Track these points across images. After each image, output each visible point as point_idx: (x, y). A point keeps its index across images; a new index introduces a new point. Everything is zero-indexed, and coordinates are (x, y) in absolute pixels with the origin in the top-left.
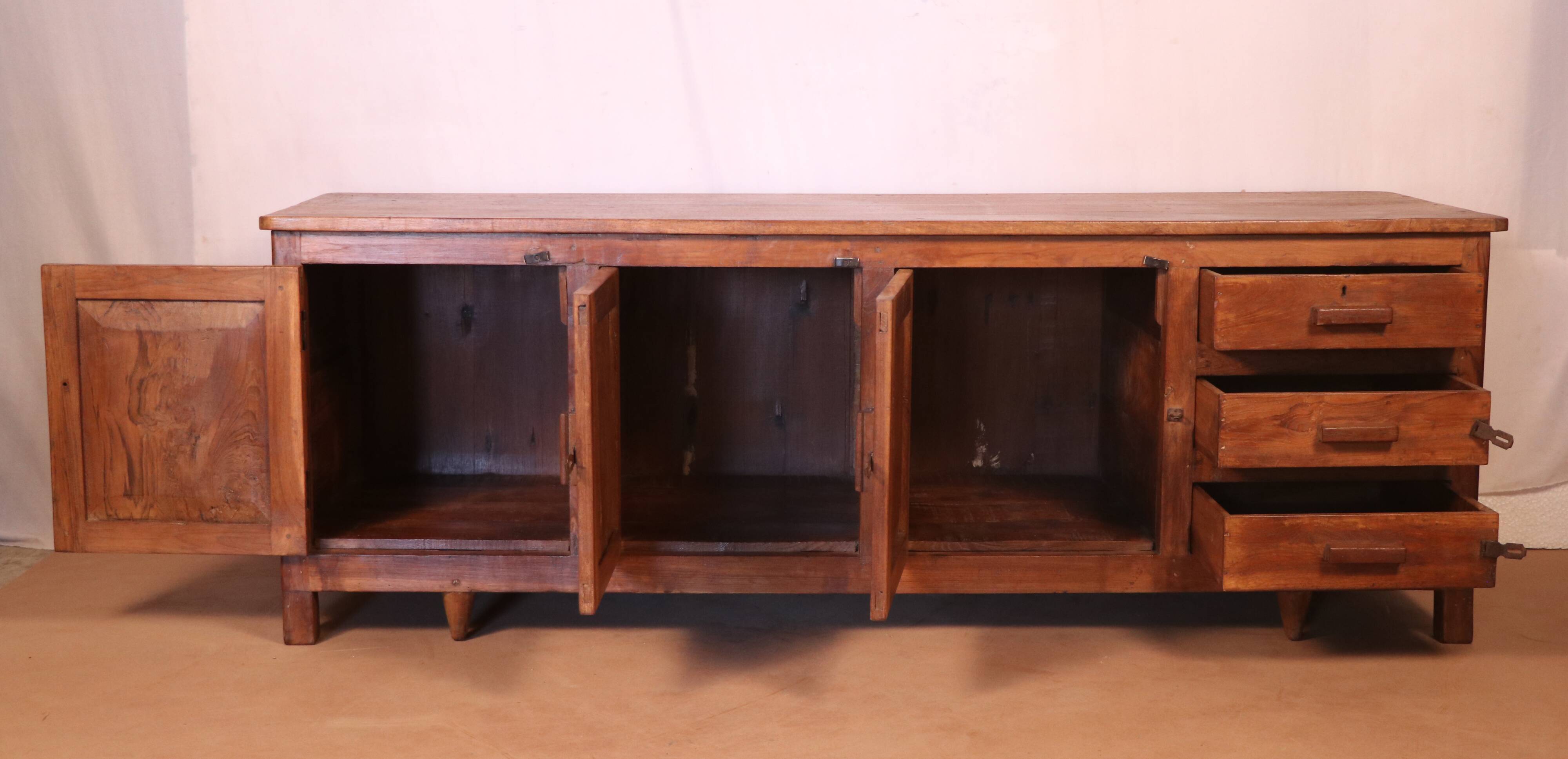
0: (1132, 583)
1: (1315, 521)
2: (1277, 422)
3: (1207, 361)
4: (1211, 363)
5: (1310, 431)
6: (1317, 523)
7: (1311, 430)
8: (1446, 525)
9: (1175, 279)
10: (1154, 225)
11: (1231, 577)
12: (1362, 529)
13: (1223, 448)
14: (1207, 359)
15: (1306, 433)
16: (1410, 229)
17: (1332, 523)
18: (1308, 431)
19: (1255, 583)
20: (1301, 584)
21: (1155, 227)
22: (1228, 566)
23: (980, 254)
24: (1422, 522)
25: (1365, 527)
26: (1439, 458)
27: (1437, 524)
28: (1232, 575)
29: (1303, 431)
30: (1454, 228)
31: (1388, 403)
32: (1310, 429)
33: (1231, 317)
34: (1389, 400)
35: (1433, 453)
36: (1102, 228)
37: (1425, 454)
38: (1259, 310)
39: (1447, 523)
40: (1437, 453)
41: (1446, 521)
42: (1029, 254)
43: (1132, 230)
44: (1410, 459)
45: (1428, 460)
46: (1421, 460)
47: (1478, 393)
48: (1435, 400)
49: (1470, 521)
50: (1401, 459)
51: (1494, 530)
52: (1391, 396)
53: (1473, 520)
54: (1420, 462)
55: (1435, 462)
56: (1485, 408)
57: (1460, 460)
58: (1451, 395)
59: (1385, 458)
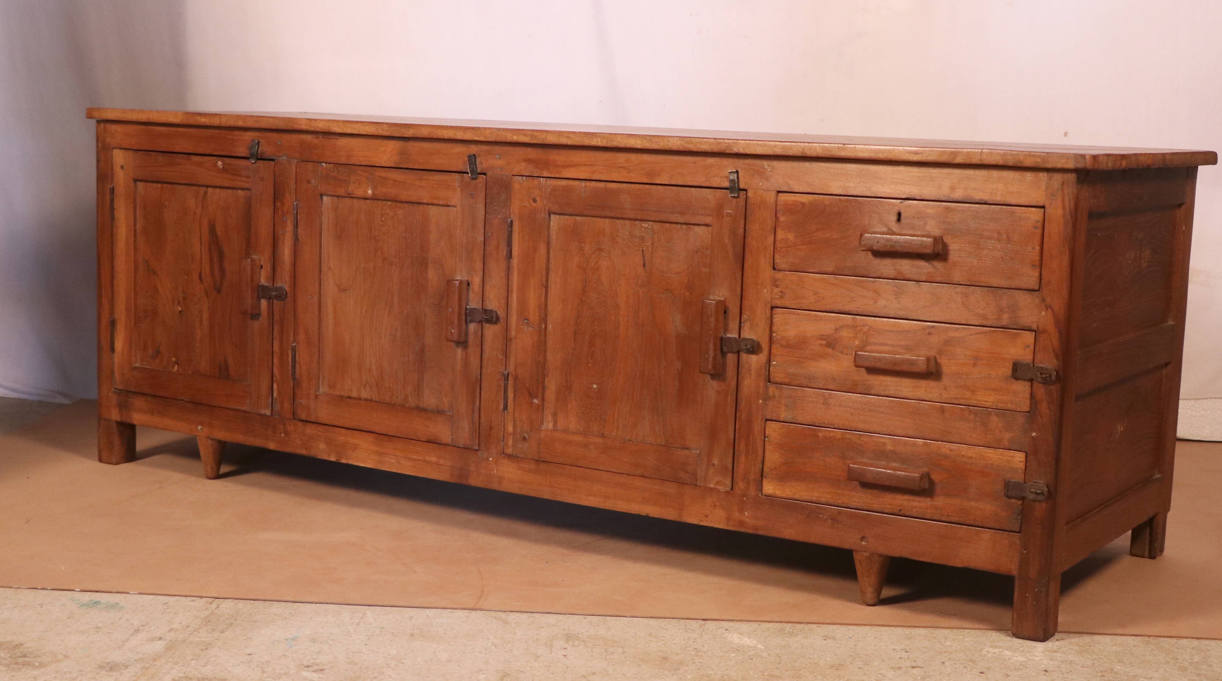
0: (707, 516)
1: (846, 436)
2: (824, 342)
3: (781, 292)
4: (785, 294)
6: (849, 438)
7: (851, 353)
8: (972, 457)
9: (753, 202)
10: (726, 143)
11: (770, 482)
12: (890, 450)
13: (775, 363)
14: (781, 290)
15: (850, 356)
16: (981, 160)
17: (862, 440)
19: (791, 491)
20: (832, 499)
21: (726, 145)
22: (767, 471)
23: (581, 165)
24: (948, 452)
25: (893, 448)
26: (980, 398)
27: (963, 455)
28: (770, 480)
29: (847, 354)
30: (1028, 163)
31: (929, 334)
32: (849, 352)
33: (791, 236)
34: (931, 331)
35: (973, 392)
36: (678, 144)
37: (966, 392)
38: (817, 231)
40: (978, 393)
42: (623, 167)
43: (705, 147)
44: (950, 396)
45: (969, 399)
46: (961, 398)
47: (1020, 333)
48: (977, 336)
49: (996, 456)
50: (942, 395)
51: (1020, 470)
52: (933, 327)
53: (1000, 456)
54: (960, 400)
55: (976, 402)
56: (1028, 350)
57: (1001, 403)
58: (992, 331)
59: (926, 392)
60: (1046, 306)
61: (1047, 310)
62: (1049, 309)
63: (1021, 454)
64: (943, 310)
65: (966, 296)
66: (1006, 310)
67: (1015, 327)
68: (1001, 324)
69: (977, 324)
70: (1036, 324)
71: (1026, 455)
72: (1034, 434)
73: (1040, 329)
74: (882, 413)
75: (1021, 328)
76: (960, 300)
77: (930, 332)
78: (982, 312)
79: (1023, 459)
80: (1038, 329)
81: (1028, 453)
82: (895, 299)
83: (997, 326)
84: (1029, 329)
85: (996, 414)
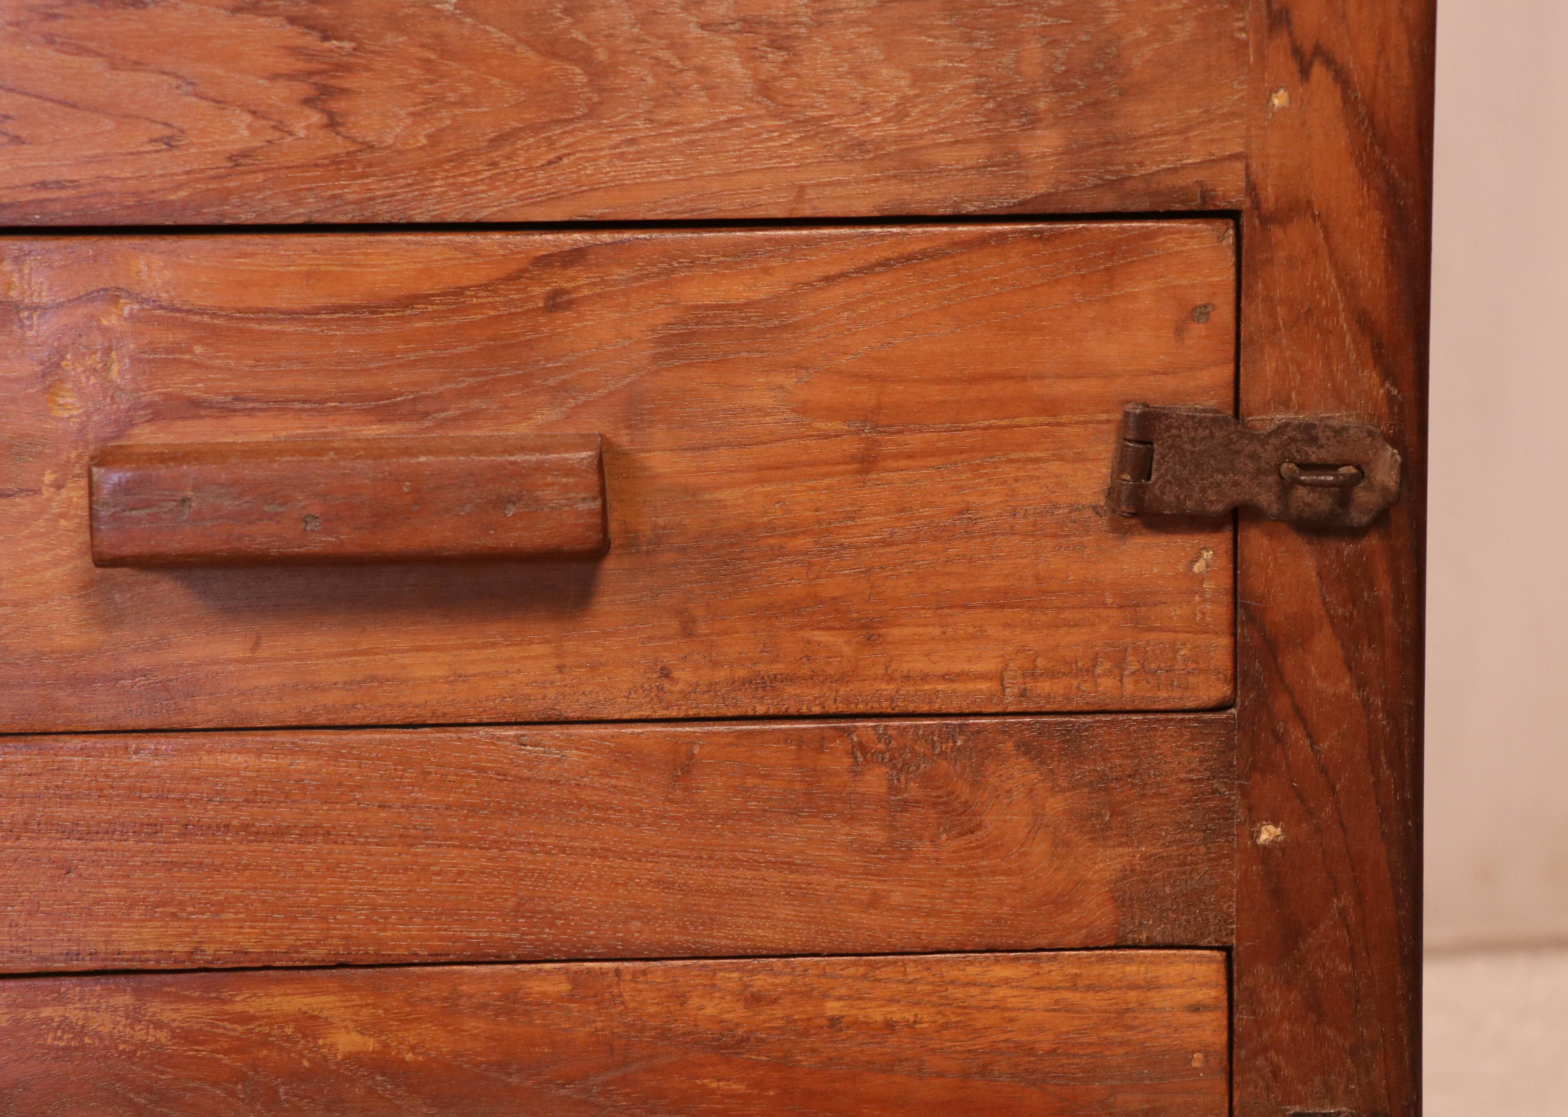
1: (46, 1012)
5: (46, 493)
6: (66, 1025)
7: (58, 486)
8: (890, 1026)
12: (355, 1059)
15: (25, 504)
17: (159, 1025)
18: (37, 492)
24: (737, 1013)
25: (371, 1044)
26: (917, 664)
27: (834, 1022)
31: (550, 303)
32: (48, 478)
34: (563, 285)
35: (870, 631)
37: (818, 636)
39: (899, 1013)
40: (895, 633)
41: (891, 1001)
44: (721, 674)
45: (843, 678)
46: (791, 679)
47: (1149, 235)
48: (871, 284)
49: (1044, 999)
50: (666, 673)
51: (1197, 1061)
52: (576, 256)
53: (1068, 995)
54: (791, 690)
55: (889, 688)
56: (1198, 330)
57: (1051, 674)
58: (982, 242)
59: (560, 668)
60: (1297, 52)
61: (1305, 72)
62: (1318, 70)
63: (1200, 960)
64: (632, 142)
65: (776, 44)
66: (1042, 104)
67: (1109, 203)
68: (1022, 196)
69: (863, 209)
70: (1240, 166)
71: (1229, 962)
72: (1268, 834)
73: (1269, 193)
74: (279, 832)
75: (1144, 206)
76: (737, 67)
77: (557, 293)
78: (892, 129)
79: (1215, 993)
80: (1257, 204)
81: (1239, 951)
82: (308, 101)
83: (993, 207)
84: (1195, 205)
85: (1026, 748)
